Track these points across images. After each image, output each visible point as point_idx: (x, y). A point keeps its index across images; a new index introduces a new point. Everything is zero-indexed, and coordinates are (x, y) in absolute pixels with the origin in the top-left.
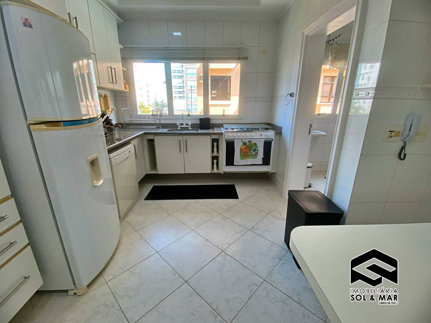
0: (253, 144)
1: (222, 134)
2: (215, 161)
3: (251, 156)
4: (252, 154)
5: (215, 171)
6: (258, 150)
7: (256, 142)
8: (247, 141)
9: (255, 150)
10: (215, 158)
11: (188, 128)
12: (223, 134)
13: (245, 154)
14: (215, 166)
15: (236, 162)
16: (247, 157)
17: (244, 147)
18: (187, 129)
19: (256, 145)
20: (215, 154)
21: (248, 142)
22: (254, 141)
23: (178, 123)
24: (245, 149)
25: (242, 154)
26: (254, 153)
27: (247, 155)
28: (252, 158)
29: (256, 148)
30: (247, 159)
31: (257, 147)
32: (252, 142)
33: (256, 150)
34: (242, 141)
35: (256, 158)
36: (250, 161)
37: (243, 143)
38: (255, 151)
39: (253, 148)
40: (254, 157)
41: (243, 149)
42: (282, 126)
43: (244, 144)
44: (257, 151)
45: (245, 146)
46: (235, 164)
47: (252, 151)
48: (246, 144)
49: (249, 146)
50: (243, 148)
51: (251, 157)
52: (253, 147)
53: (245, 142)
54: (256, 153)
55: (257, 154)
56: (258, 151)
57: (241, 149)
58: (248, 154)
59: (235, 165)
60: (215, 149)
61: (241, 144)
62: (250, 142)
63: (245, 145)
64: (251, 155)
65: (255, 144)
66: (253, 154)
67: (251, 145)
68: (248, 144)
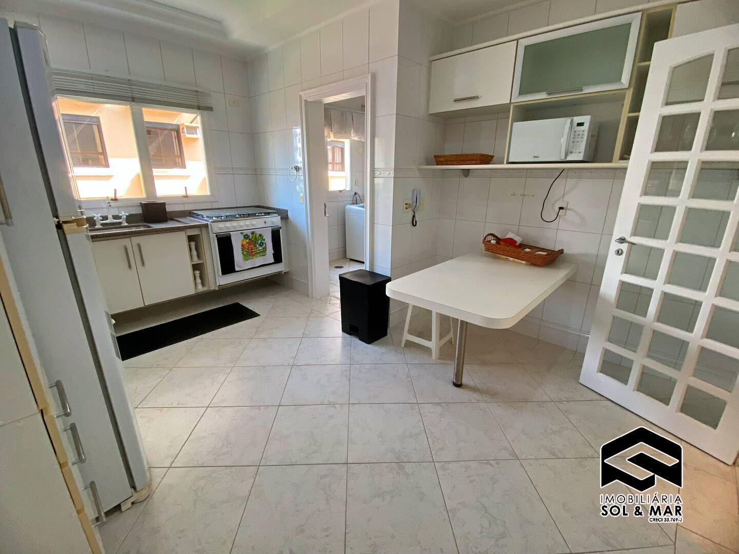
0: (258, 236)
1: (206, 226)
2: (197, 273)
5: (200, 289)
6: (265, 243)
7: (261, 233)
8: (249, 233)
9: (261, 244)
10: (197, 268)
12: (208, 226)
13: (249, 252)
14: (198, 280)
15: (238, 267)
16: (252, 256)
19: (262, 238)
21: (250, 234)
22: (258, 232)
24: (248, 245)
25: (245, 253)
26: (261, 248)
28: (260, 256)
29: (262, 241)
30: (252, 258)
32: (256, 233)
33: (263, 243)
34: (242, 233)
35: (264, 255)
36: (258, 261)
37: (245, 236)
38: (261, 246)
39: (259, 242)
40: (262, 254)
41: (245, 245)
43: (246, 237)
44: (264, 245)
45: (247, 241)
46: (237, 269)
47: (258, 246)
48: (248, 236)
49: (252, 240)
50: (245, 243)
51: (258, 255)
52: (259, 240)
53: (247, 235)
54: (264, 249)
55: (266, 250)
56: (266, 245)
57: (243, 246)
58: (254, 252)
59: (237, 272)
61: (242, 237)
62: (253, 233)
63: (246, 238)
64: (258, 252)
65: (261, 236)
66: (260, 250)
67: (256, 237)
68: (251, 237)
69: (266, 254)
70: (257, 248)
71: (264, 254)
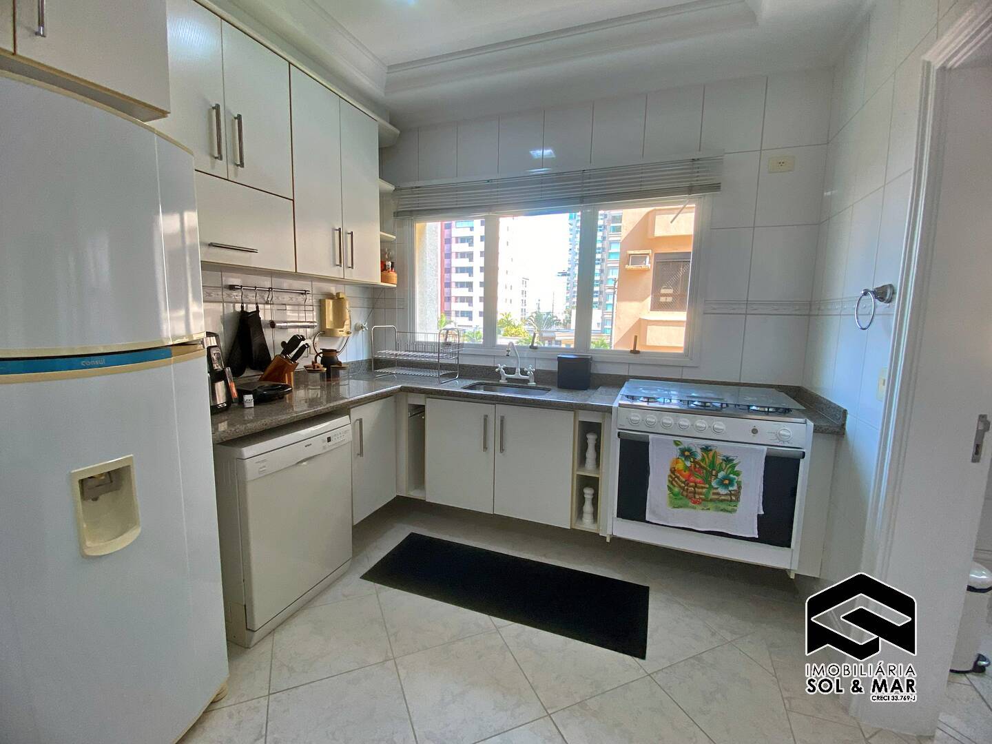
0: (719, 460)
1: (609, 410)
2: (588, 492)
3: (711, 500)
4: (716, 497)
5: (587, 524)
6: (739, 482)
7: (730, 454)
8: (696, 446)
9: (727, 482)
10: (588, 483)
11: (527, 381)
12: (611, 412)
13: (688, 492)
14: (588, 507)
15: (653, 513)
16: (695, 503)
17: (686, 467)
18: (521, 384)
19: (734, 466)
20: (589, 470)
21: (699, 451)
22: (723, 450)
23: (501, 367)
24: (687, 473)
25: (676, 490)
26: (722, 491)
27: (697, 497)
28: (718, 509)
29: (731, 476)
30: (695, 508)
31: (738, 474)
32: (715, 452)
33: (731, 482)
34: (676, 443)
35: (730, 512)
36: (706, 518)
37: (683, 452)
38: (726, 486)
39: (721, 475)
40: (723, 506)
41: (679, 471)
42: (845, 408)
43: (686, 453)
44: (735, 488)
45: (688, 464)
46: (650, 516)
47: (714, 484)
48: (693, 454)
49: (702, 464)
50: (680, 466)
51: (710, 505)
52: (721, 469)
53: (689, 450)
54: (731, 495)
55: (738, 500)
56: (739, 487)
57: (673, 471)
58: (701, 494)
59: (648, 522)
60: (591, 454)
61: (675, 452)
62: (706, 449)
63: (687, 458)
64: (712, 496)
65: (728, 460)
66: (718, 494)
67: (713, 463)
68: (699, 457)
69: (735, 511)
70: (711, 487)
71: (730, 508)
